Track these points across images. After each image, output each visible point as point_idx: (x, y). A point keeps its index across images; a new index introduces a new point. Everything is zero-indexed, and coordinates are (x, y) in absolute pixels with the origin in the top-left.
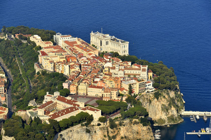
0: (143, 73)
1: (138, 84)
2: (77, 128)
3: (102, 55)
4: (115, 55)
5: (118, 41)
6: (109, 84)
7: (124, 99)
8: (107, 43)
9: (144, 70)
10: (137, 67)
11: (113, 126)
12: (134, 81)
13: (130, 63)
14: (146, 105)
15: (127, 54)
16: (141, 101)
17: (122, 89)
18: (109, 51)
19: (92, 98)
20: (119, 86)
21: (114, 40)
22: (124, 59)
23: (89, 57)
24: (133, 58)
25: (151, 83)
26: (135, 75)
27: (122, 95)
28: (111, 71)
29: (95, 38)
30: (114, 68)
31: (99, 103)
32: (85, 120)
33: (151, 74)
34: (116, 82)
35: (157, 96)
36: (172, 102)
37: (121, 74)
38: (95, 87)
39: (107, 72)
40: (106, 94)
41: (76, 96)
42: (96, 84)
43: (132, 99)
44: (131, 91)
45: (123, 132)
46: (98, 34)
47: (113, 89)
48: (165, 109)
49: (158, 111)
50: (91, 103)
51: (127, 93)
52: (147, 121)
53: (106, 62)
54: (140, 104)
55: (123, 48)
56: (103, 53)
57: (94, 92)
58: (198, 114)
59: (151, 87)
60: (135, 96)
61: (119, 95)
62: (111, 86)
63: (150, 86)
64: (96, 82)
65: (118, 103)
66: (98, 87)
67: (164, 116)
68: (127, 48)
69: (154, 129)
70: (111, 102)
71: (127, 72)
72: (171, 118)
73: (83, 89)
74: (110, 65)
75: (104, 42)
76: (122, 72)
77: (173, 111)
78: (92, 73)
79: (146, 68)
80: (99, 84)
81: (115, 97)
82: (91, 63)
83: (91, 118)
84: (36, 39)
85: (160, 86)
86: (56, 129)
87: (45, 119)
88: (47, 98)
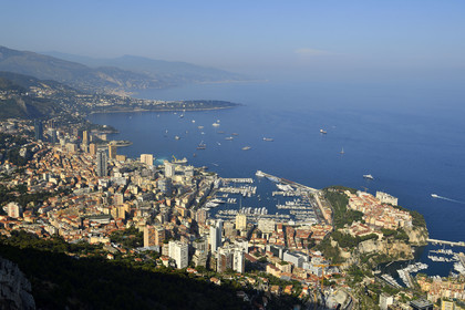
1: (403, 221)
2: (370, 241)
3: (383, 204)
4: (390, 205)
5: (392, 198)
6: (387, 220)
7: (396, 229)
8: (386, 198)
10: (402, 212)
11: (389, 242)
12: (401, 220)
13: (398, 210)
14: (408, 233)
15: (396, 205)
17: (394, 223)
18: (387, 202)
19: (378, 226)
21: (389, 197)
22: (395, 207)
23: (376, 205)
25: (411, 222)
26: (402, 217)
27: (395, 227)
28: (388, 213)
29: (379, 195)
30: (390, 212)
31: (382, 229)
32: (374, 237)
33: (411, 217)
34: (391, 219)
35: (414, 229)
36: (422, 233)
37: (394, 215)
38: (379, 221)
39: (386, 214)
40: (385, 225)
41: (369, 224)
42: (380, 219)
43: (400, 229)
44: (399, 225)
45: (394, 246)
46: (381, 193)
47: (389, 223)
48: (418, 237)
49: (414, 237)
50: (377, 229)
51: (397, 226)
52: (407, 242)
53: (385, 208)
54: (405, 232)
55: (395, 202)
57: (378, 223)
58: (436, 241)
60: (402, 228)
61: (393, 226)
63: (410, 224)
65: (392, 231)
66: (381, 221)
67: (417, 241)
69: (411, 247)
70: (388, 230)
71: (397, 214)
72: (421, 242)
73: (372, 221)
74: (387, 210)
77: (423, 238)
78: (378, 212)
79: (408, 213)
80: (382, 219)
81: (390, 227)
82: (377, 208)
83: (378, 237)
84: (348, 193)
85: (416, 224)
86: (358, 240)
87: (353, 234)
88: (354, 224)
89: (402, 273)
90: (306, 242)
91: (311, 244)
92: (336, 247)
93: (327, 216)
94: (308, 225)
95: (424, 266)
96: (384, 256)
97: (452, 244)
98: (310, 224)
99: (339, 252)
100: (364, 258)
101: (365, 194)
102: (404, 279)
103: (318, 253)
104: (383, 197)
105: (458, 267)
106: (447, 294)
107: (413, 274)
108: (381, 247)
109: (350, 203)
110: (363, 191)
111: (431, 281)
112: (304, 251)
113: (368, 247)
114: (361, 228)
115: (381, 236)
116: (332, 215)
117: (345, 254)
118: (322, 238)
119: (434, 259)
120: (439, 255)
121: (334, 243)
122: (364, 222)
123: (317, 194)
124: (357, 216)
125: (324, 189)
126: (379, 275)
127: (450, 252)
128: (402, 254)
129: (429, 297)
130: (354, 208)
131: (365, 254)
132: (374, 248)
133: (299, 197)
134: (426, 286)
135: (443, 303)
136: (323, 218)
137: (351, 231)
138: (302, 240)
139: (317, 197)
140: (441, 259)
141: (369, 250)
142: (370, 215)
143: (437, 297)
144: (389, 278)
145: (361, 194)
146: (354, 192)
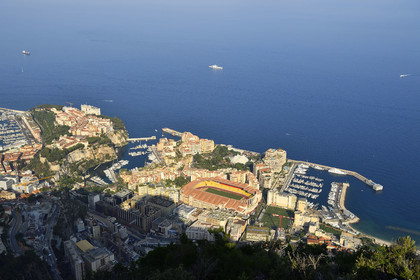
0: (108, 122)
1: (106, 128)
2: (77, 151)
3: (88, 115)
4: (94, 115)
5: (95, 108)
6: (91, 129)
10: (104, 120)
11: (95, 149)
12: (103, 127)
13: (101, 119)
14: (110, 138)
15: (99, 114)
17: (98, 131)
18: (91, 113)
19: (84, 136)
20: (97, 129)
21: (93, 108)
22: (98, 116)
23: (81, 117)
24: (103, 116)
25: (112, 127)
26: (104, 124)
27: (98, 134)
28: (92, 123)
30: (93, 121)
31: (87, 138)
32: (80, 147)
33: (112, 123)
34: (95, 128)
35: (115, 133)
36: (123, 135)
37: (97, 124)
38: (84, 131)
39: (90, 124)
40: (90, 134)
41: (76, 136)
43: (103, 135)
45: (100, 151)
46: (85, 106)
47: (93, 131)
48: (120, 139)
49: (116, 140)
50: (83, 139)
51: (101, 132)
53: (89, 119)
54: (107, 137)
55: (98, 112)
57: (84, 134)
58: (135, 140)
60: (105, 134)
63: (112, 129)
64: (85, 129)
65: (96, 138)
66: (86, 131)
67: (119, 142)
69: (115, 148)
70: (93, 138)
71: (100, 123)
72: (122, 143)
73: (78, 132)
74: (91, 120)
77: (123, 139)
78: (82, 125)
79: (109, 120)
80: (87, 129)
81: (95, 135)
82: (82, 120)
83: (84, 146)
84: (54, 110)
85: (116, 128)
86: (67, 152)
87: (61, 148)
88: (61, 138)
89: (108, 173)
90: (15, 164)
91: (21, 165)
92: (46, 163)
93: (37, 136)
94: (18, 147)
95: (125, 163)
96: (91, 161)
97: (146, 139)
98: (19, 146)
99: (48, 167)
100: (74, 166)
101: (71, 109)
102: (110, 177)
103: (29, 172)
104: (87, 109)
105: (151, 157)
106: (143, 180)
107: (117, 171)
108: (88, 154)
109: (57, 119)
110: (68, 106)
111: (131, 174)
112: (13, 174)
113: (77, 156)
114: (68, 141)
115: (86, 144)
116: (41, 133)
117: (55, 168)
118: (32, 157)
119: (133, 154)
120: (136, 151)
121: (43, 160)
122: (71, 135)
123: (25, 116)
124: (64, 130)
125: (32, 109)
126: (88, 179)
127: (145, 146)
128: (107, 156)
129: (130, 187)
130: (61, 123)
131: (74, 164)
132: (82, 156)
133: (5, 122)
134: (126, 178)
135: (140, 188)
136: (33, 138)
137: (58, 145)
138: (11, 164)
139: (24, 118)
140: (139, 153)
141: (78, 159)
142: (76, 128)
143: (135, 185)
144: (97, 179)
145: (66, 109)
146: (60, 108)
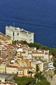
1: (43, 64)
5: (26, 33)
7: (33, 75)
8: (18, 34)
9: (46, 54)
10: (40, 51)
12: (39, 62)
13: (35, 49)
14: (49, 80)
15: (33, 42)
16: (45, 76)
17: (31, 68)
18: (20, 40)
19: (10, 75)
20: (29, 66)
21: (23, 32)
23: (6, 44)
25: (52, 63)
26: (40, 57)
27: (32, 73)
28: (23, 55)
29: (9, 31)
30: (24, 52)
33: (51, 56)
34: (27, 63)
37: (30, 57)
38: (11, 67)
39: (20, 56)
40: (20, 72)
42: (12, 65)
44: (38, 69)
46: (11, 28)
47: (25, 68)
50: (9, 79)
51: (35, 71)
53: (18, 48)
54: (45, 79)
56: (15, 42)
59: (52, 66)
60: (41, 73)
61: (29, 72)
62: (23, 66)
64: (12, 63)
65: (29, 78)
66: (14, 67)
68: (32, 38)
71: (34, 55)
73: (2, 68)
74: (21, 50)
75: (16, 34)
76: (30, 55)
79: (48, 52)
80: (15, 65)
82: (8, 49)
